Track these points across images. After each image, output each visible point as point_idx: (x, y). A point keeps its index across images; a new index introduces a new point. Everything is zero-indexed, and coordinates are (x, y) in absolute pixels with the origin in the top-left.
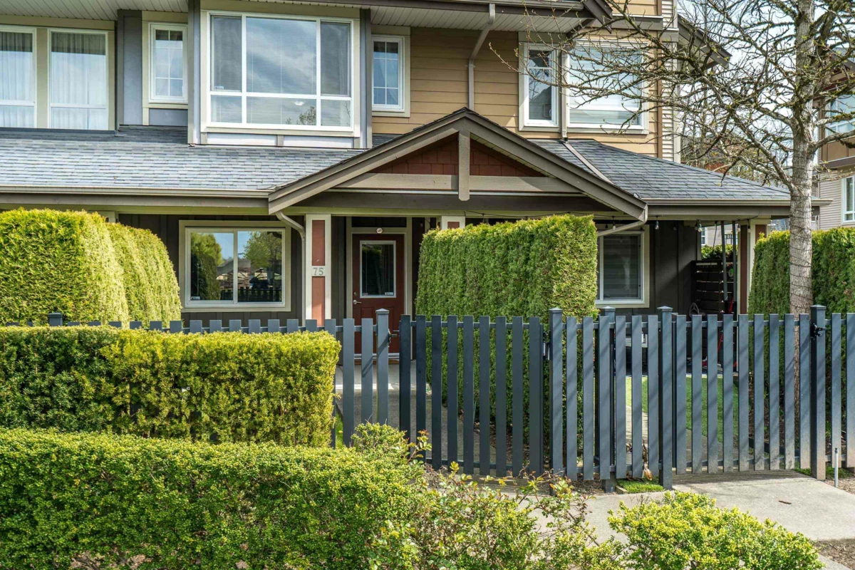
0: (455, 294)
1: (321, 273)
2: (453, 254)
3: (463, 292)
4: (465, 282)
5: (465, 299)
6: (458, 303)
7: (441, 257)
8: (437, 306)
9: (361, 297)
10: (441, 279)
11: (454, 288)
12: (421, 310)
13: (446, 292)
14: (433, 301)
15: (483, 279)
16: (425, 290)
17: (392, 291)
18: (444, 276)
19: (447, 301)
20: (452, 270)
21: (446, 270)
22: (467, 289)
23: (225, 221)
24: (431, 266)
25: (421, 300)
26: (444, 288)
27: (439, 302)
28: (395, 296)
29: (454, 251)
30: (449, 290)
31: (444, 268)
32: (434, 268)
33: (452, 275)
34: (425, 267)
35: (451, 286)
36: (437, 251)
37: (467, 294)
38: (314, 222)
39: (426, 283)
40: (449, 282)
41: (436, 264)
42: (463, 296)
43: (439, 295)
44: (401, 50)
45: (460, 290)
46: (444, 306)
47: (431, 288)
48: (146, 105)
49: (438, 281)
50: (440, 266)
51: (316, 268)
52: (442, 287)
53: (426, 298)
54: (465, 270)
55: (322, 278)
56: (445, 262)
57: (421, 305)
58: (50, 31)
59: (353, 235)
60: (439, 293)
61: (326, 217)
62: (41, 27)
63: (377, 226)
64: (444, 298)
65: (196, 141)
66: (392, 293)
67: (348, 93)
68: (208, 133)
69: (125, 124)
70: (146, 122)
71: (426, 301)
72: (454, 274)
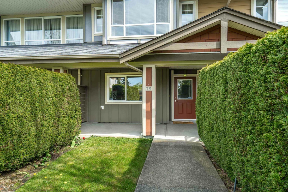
0: (218, 99)
1: (150, 89)
2: (217, 75)
3: (225, 98)
4: (226, 91)
5: (227, 103)
6: (221, 105)
7: (209, 79)
8: (206, 105)
9: (178, 99)
10: (209, 91)
11: (217, 95)
12: (198, 106)
13: (212, 97)
14: (204, 102)
15: (247, 87)
16: (200, 96)
17: (191, 97)
18: (211, 89)
19: (213, 103)
20: (216, 85)
21: (212, 85)
22: (229, 96)
23: (122, 73)
24: (203, 84)
25: (198, 101)
26: (210, 96)
27: (208, 103)
28: (192, 99)
29: (218, 73)
30: (214, 96)
31: (211, 84)
32: (205, 85)
33: (216, 87)
34: (200, 86)
35: (215, 94)
36: (207, 76)
37: (228, 99)
38: (147, 68)
39: (201, 93)
40: (214, 92)
41: (206, 83)
42: (224, 101)
43: (207, 99)
44: (194, 5)
45: (222, 97)
46: (210, 105)
47: (203, 96)
48: (93, 35)
49: (207, 92)
50: (208, 84)
51: (148, 88)
52: (209, 95)
53: (200, 100)
54: (227, 83)
55: (151, 92)
56: (212, 81)
57: (198, 104)
58: (66, 16)
59: (174, 77)
60: (207, 98)
61: (153, 67)
62: (63, 16)
63: (184, 73)
64: (210, 101)
65: (106, 43)
66: (191, 98)
67: (169, 21)
68: (110, 40)
69: (86, 42)
70: (93, 41)
71: (201, 102)
72: (218, 87)
